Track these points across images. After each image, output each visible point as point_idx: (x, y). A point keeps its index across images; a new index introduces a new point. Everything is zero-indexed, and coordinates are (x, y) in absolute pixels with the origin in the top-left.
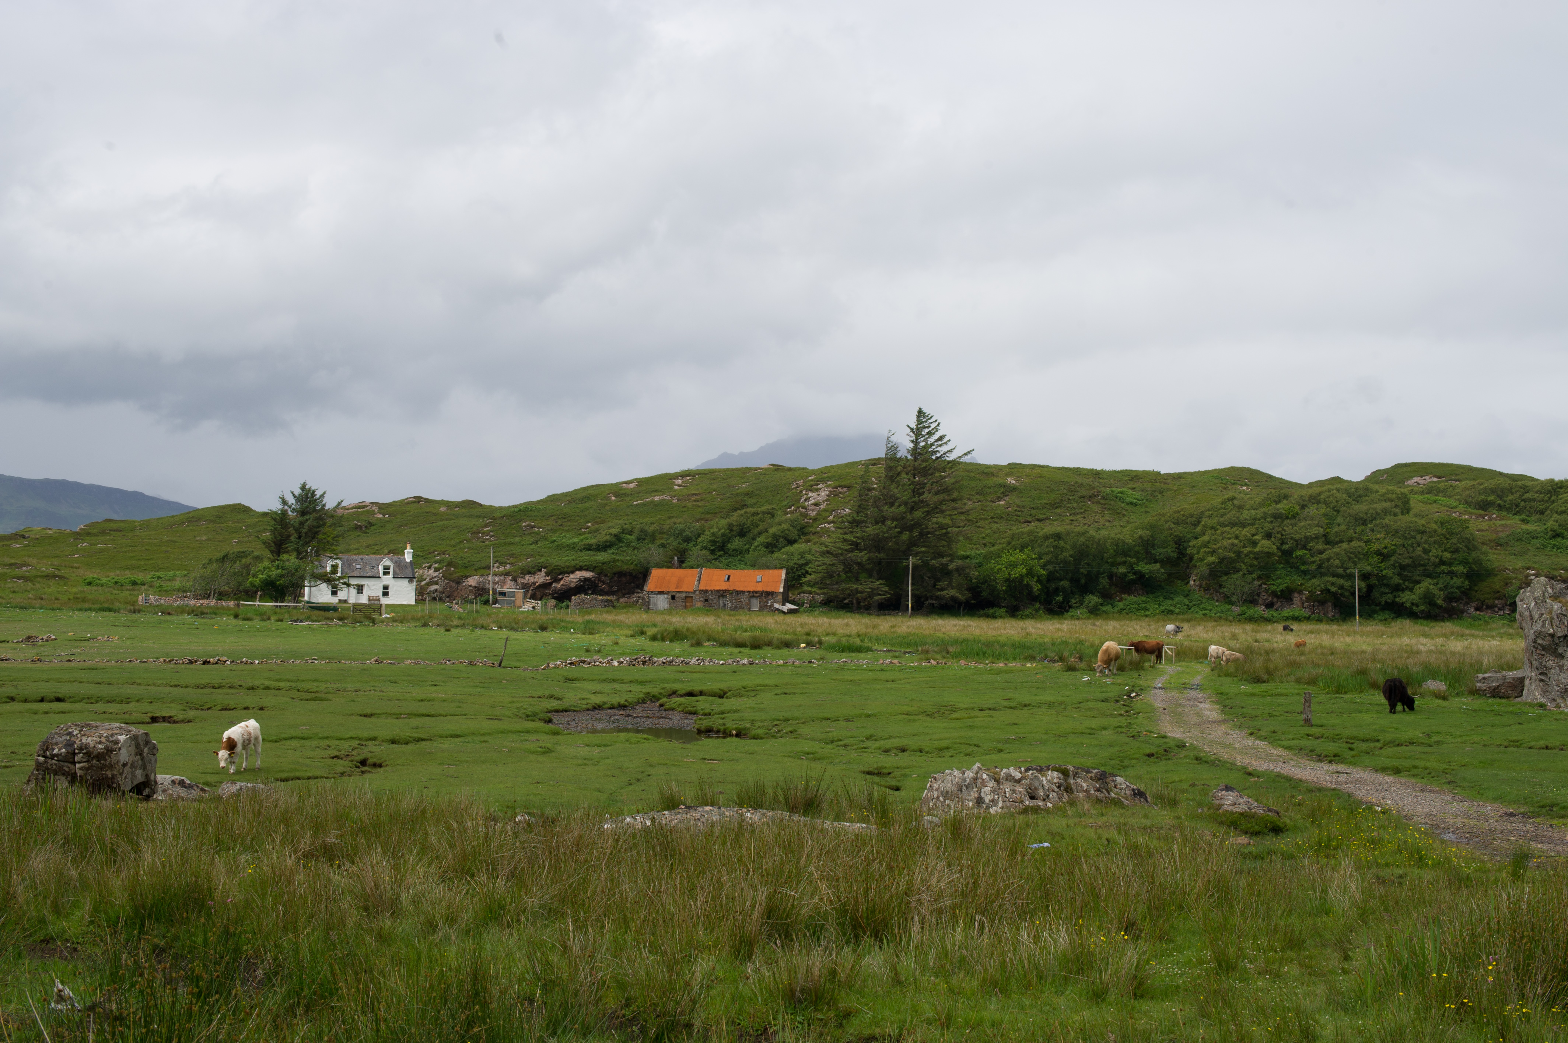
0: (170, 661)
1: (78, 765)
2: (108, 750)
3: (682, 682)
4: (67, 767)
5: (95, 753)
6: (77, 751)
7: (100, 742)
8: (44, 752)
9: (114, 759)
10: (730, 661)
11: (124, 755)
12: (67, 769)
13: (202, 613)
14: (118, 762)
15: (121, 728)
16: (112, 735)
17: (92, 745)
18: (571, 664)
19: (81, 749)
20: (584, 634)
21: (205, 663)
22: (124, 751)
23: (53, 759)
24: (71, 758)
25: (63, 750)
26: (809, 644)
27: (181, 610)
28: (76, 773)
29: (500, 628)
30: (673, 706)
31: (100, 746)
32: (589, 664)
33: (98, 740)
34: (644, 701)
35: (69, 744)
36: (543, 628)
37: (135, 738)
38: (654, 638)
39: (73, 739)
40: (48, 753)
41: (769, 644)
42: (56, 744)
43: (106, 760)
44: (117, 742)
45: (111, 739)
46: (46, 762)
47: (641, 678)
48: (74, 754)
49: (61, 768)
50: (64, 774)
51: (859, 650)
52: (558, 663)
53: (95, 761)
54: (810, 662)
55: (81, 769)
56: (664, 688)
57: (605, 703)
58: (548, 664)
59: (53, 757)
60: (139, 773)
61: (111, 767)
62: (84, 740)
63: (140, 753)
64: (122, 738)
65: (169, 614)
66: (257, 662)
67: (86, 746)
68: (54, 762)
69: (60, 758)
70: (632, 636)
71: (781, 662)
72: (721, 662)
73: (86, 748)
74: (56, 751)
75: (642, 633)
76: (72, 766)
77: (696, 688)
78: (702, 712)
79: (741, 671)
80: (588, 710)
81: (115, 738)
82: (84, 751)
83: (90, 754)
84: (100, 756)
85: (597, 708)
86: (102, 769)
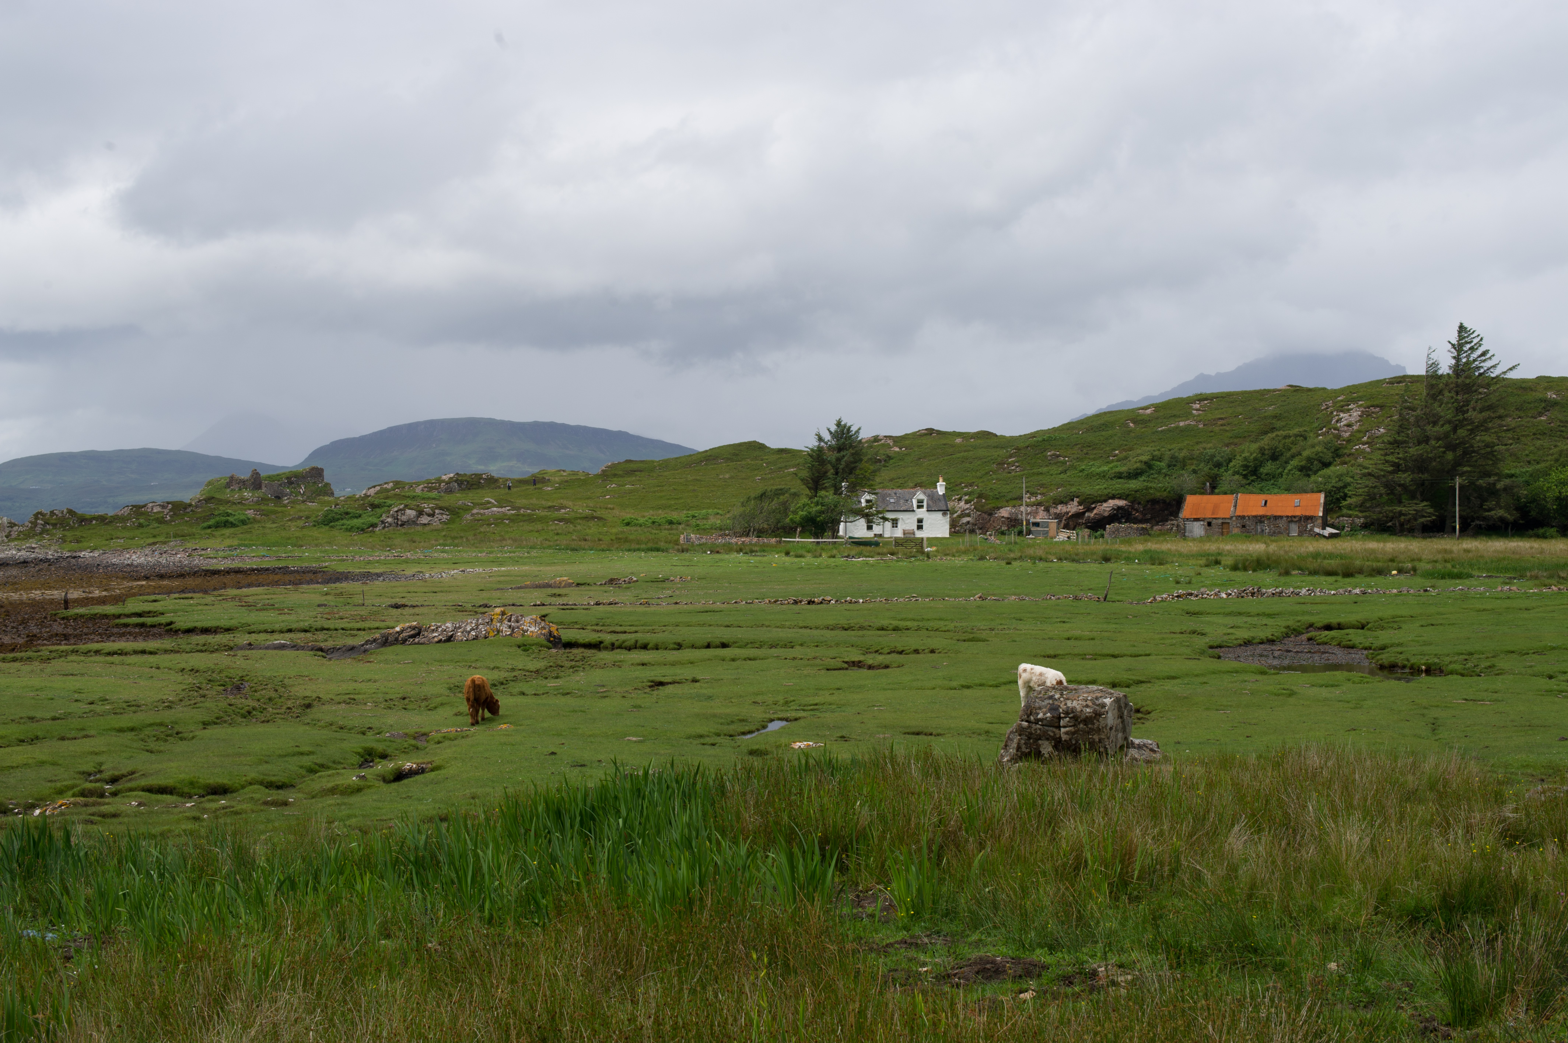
0: (775, 602)
1: (1063, 730)
2: (1096, 714)
3: (1311, 613)
4: (1051, 731)
5: (1083, 717)
6: (1062, 715)
7: (1087, 706)
8: (1028, 717)
9: (1102, 723)
10: (1341, 591)
11: (1111, 719)
12: (1052, 734)
13: (752, 551)
14: (1106, 725)
15: (1101, 691)
16: (1097, 698)
17: (1079, 709)
18: (1177, 597)
19: (1067, 713)
20: (1153, 564)
21: (810, 602)
22: (1110, 715)
23: (1037, 723)
24: (1055, 722)
25: (1049, 715)
26: (1400, 571)
27: (729, 549)
28: (1060, 738)
29: (1060, 559)
30: (1325, 640)
31: (1088, 710)
32: (1197, 596)
33: (1084, 703)
34: (1287, 636)
35: (1054, 709)
36: (1107, 559)
37: (1117, 700)
38: (1235, 568)
39: (1056, 703)
40: (1032, 718)
41: (1360, 571)
42: (1040, 708)
43: (1094, 724)
44: (1103, 706)
45: (1097, 702)
46: (1029, 727)
47: (1267, 611)
48: (1059, 718)
49: (1045, 732)
50: (1047, 739)
51: (1459, 576)
52: (1164, 596)
53: (1082, 726)
54: (1426, 591)
55: (1066, 733)
56: (1299, 621)
57: (1254, 638)
58: (1155, 599)
59: (1037, 721)
60: (1120, 735)
61: (1099, 731)
62: (1069, 704)
63: (1121, 717)
64: (1108, 701)
65: (718, 552)
66: (861, 601)
67: (1073, 710)
68: (1038, 726)
69: (1045, 722)
70: (1207, 566)
71: (1395, 591)
72: (1333, 592)
73: (1073, 712)
74: (1040, 716)
75: (1217, 563)
76: (1057, 731)
77: (1334, 620)
78: (1361, 646)
79: (1362, 602)
80: (1240, 645)
81: (1100, 701)
82: (1071, 715)
83: (1075, 718)
84: (1087, 720)
85: (1247, 643)
86: (1088, 733)
